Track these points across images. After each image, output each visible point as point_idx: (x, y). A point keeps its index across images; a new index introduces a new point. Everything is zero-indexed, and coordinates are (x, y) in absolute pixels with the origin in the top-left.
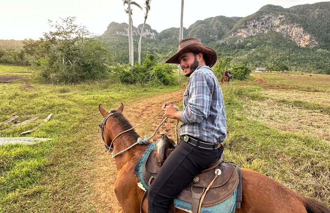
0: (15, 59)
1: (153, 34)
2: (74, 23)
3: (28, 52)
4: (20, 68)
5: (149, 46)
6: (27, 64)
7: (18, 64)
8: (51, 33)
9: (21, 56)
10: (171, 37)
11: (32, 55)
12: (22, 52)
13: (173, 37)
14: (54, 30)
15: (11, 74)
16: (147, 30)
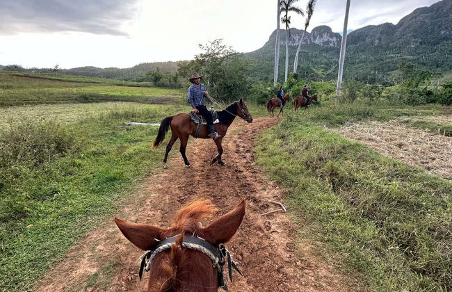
0: (170, 81)
1: (335, 39)
2: (220, 44)
3: (181, 74)
4: (174, 91)
5: (325, 57)
6: (180, 87)
7: (172, 87)
8: (201, 55)
9: (175, 79)
10: (364, 40)
11: (184, 77)
12: (177, 75)
13: (368, 40)
14: (204, 52)
15: (166, 97)
16: (325, 35)
